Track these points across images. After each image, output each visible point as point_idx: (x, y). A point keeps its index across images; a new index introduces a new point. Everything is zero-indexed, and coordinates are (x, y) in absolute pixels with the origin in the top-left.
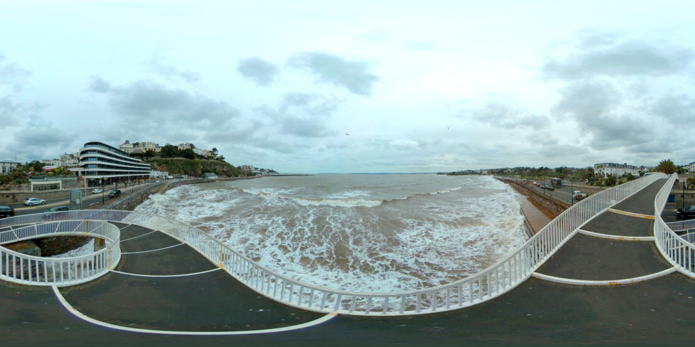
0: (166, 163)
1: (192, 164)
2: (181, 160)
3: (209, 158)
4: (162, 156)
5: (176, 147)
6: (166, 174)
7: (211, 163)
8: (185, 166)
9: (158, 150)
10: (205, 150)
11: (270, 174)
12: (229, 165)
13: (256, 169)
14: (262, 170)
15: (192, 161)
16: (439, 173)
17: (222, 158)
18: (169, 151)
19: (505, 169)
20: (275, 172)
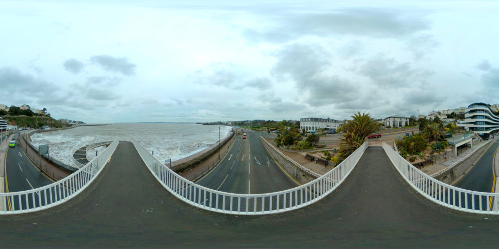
0: (15, 119)
1: (32, 120)
2: (24, 117)
3: (41, 115)
4: (11, 115)
5: (19, 108)
6: (16, 127)
7: (43, 119)
8: (27, 121)
9: (7, 110)
10: (38, 110)
11: (81, 124)
12: (55, 120)
13: (70, 121)
14: (74, 122)
15: (31, 117)
16: (198, 123)
17: (49, 115)
18: (15, 111)
19: (245, 121)
20: (83, 123)
